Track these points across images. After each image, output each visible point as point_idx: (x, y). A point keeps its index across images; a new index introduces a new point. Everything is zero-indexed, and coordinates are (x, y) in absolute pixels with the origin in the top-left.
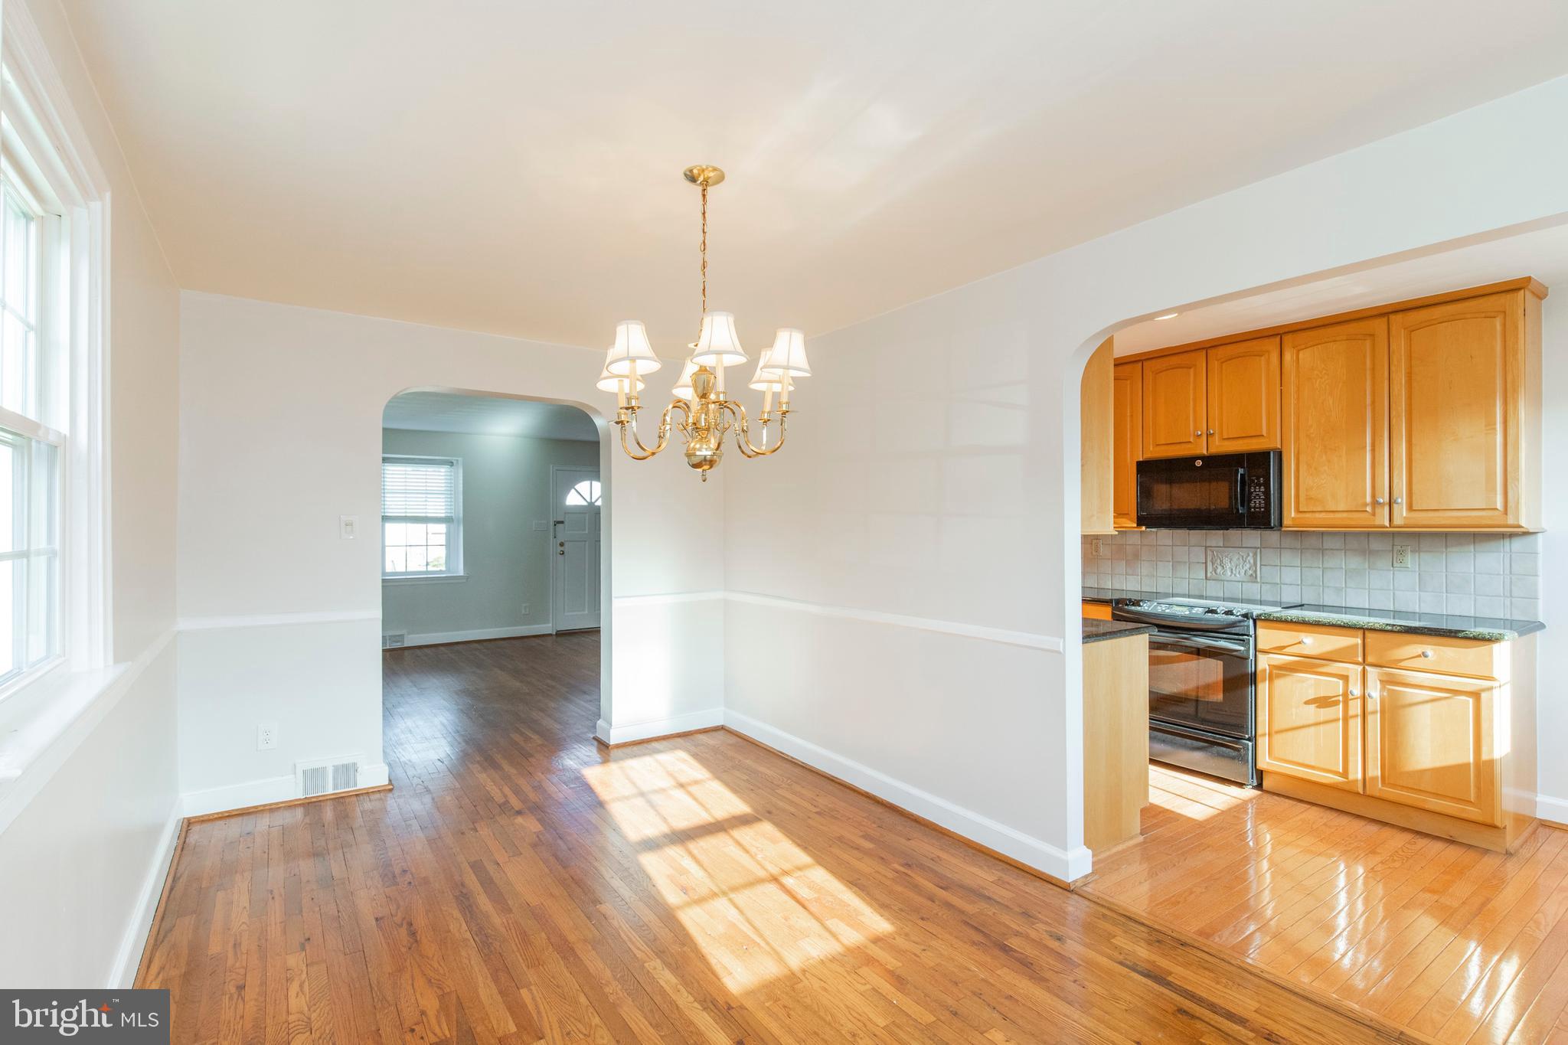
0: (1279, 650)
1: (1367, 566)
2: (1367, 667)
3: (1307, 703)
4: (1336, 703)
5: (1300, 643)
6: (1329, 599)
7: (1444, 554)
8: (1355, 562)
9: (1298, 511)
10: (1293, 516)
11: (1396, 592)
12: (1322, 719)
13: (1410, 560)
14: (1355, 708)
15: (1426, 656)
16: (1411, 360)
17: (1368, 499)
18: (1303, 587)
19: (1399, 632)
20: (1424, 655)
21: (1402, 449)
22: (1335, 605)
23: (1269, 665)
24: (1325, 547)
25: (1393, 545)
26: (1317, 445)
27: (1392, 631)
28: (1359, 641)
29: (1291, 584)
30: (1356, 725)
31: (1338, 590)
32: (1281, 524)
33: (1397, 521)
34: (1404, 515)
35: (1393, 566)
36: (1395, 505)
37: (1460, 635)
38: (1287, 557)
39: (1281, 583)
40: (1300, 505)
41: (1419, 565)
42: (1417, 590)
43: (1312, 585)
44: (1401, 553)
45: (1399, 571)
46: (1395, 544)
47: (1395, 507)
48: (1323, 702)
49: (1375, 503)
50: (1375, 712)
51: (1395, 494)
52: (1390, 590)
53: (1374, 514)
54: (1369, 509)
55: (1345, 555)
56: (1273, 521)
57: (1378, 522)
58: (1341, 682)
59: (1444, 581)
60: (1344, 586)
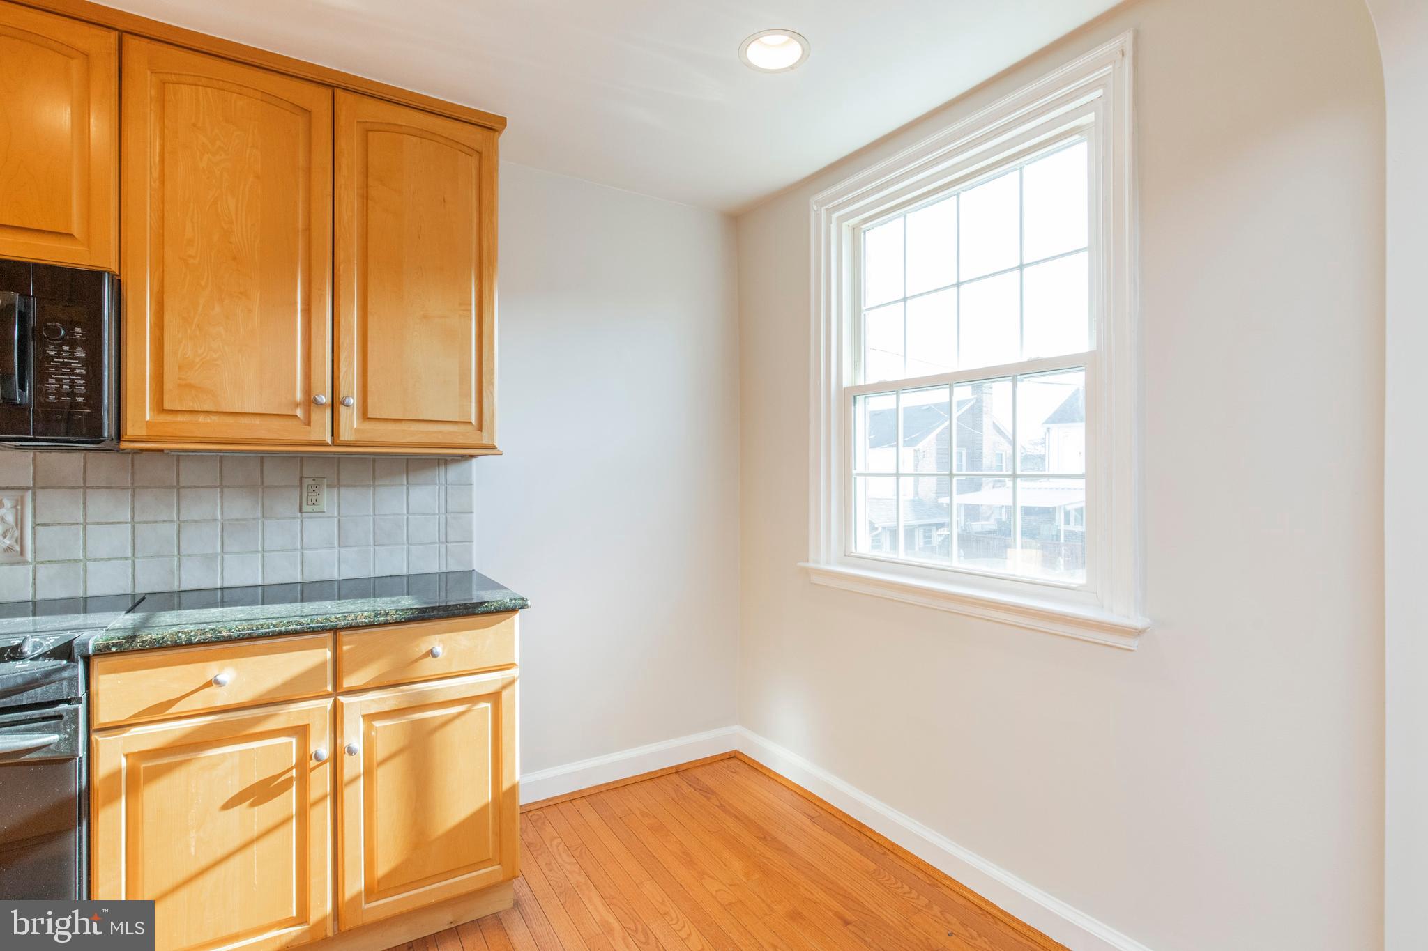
0: (158, 712)
1: (259, 514)
2: (341, 698)
3: (228, 806)
4: (286, 785)
5: (209, 684)
6: (193, 577)
7: (372, 488)
8: (239, 507)
9: (159, 407)
10: (148, 418)
11: (306, 552)
12: (256, 830)
13: (327, 499)
14: (321, 782)
15: (434, 656)
16: (367, 177)
17: (299, 396)
18: (136, 561)
19: (397, 622)
20: (432, 654)
21: (351, 317)
22: (203, 587)
23: (127, 756)
24: (181, 484)
25: (301, 478)
26: (203, 283)
27: (386, 624)
28: (328, 654)
29: (110, 559)
30: (321, 817)
31: (209, 559)
32: (119, 436)
33: (346, 435)
34: (355, 426)
35: (301, 511)
36: (342, 409)
37: (480, 610)
38: (100, 505)
39: (87, 559)
40: (166, 397)
41: (339, 506)
42: (336, 544)
43: (158, 556)
44: (314, 489)
45: (311, 518)
46: (305, 475)
47: (343, 412)
48: (261, 792)
49: (310, 402)
50: (354, 779)
51: (343, 391)
52: (296, 550)
53: (308, 423)
54: (299, 413)
55: (222, 497)
56: (108, 429)
57: (314, 436)
58: (294, 740)
59: (372, 529)
60: (219, 550)
